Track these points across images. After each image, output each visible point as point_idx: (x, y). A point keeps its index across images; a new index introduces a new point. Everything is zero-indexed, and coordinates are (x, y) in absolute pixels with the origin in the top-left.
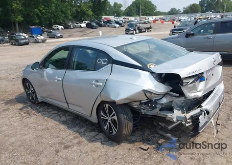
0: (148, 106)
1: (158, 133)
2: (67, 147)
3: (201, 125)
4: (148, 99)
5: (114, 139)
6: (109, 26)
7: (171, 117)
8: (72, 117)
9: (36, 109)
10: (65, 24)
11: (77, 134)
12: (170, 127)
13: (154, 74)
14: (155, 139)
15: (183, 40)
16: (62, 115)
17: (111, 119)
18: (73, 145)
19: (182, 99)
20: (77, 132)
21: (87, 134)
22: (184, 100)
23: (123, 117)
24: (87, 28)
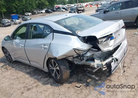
0: (78, 59)
1: (87, 75)
2: (29, 89)
3: (112, 69)
4: (78, 54)
5: (59, 82)
6: (59, 11)
7: (93, 64)
8: (34, 69)
9: (12, 66)
10: (33, 12)
11: (36, 80)
12: (94, 71)
13: (80, 38)
14: (85, 80)
15: (102, 15)
16: (27, 68)
17: (56, 69)
18: (33, 88)
19: (100, 52)
20: (36, 78)
21: (42, 79)
22: (101, 53)
23: (63, 67)
24: (46, 13)
